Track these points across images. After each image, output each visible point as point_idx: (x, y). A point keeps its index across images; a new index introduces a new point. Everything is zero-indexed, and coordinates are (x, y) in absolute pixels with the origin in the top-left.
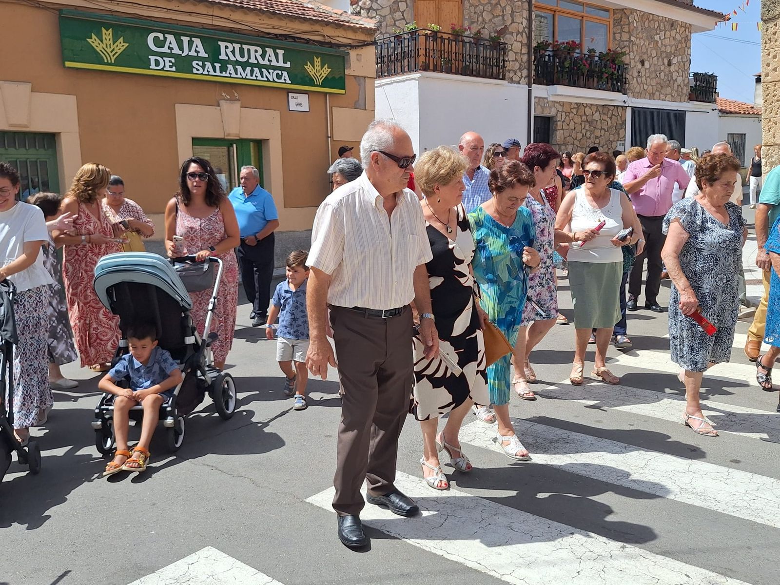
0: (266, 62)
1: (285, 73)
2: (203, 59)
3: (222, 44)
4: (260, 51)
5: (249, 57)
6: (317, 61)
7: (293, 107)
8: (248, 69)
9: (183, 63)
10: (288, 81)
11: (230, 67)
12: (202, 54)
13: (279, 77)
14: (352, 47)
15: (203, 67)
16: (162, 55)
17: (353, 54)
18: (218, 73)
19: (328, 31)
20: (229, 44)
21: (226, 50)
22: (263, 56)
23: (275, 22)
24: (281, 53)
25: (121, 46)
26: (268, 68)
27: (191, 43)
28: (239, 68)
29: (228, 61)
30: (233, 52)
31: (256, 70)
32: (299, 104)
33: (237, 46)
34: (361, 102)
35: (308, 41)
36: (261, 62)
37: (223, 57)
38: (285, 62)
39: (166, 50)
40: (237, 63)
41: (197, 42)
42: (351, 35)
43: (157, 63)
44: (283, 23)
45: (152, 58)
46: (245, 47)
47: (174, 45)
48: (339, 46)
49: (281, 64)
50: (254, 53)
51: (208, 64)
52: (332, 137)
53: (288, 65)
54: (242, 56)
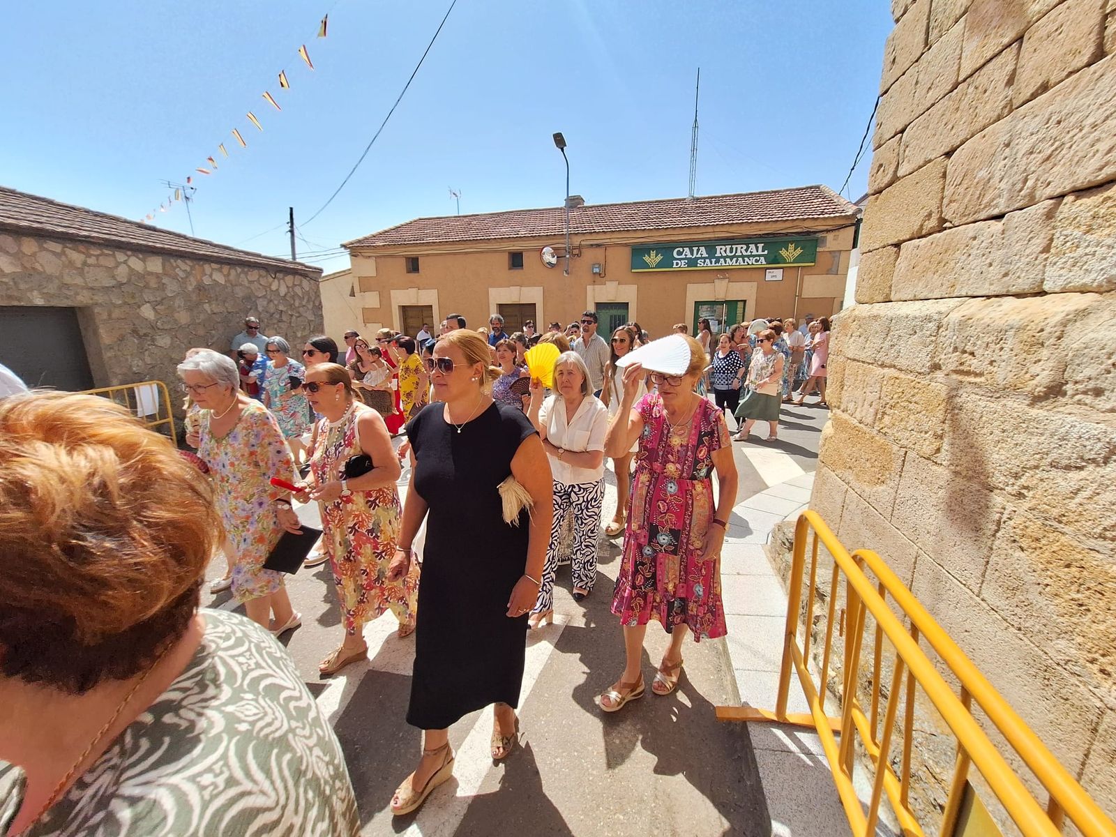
0: (749, 253)
1: (762, 258)
2: (705, 258)
3: (718, 248)
4: (745, 247)
5: (736, 252)
6: (791, 247)
7: (768, 277)
8: (735, 259)
9: (692, 262)
10: (764, 263)
11: (722, 260)
12: (705, 255)
13: (757, 261)
14: (828, 231)
15: (704, 263)
16: (680, 259)
17: (830, 236)
18: (713, 264)
19: (808, 224)
20: (723, 247)
21: (720, 250)
22: (746, 250)
23: (762, 226)
24: (760, 246)
25: (660, 257)
26: (748, 257)
27: (698, 250)
28: (728, 260)
29: (722, 257)
30: (725, 251)
31: (740, 259)
32: (775, 276)
33: (728, 247)
34: (834, 269)
35: (786, 234)
36: (745, 253)
37: (718, 254)
38: (763, 251)
39: (683, 256)
40: (727, 257)
41: (702, 249)
42: (831, 223)
43: (677, 264)
44: (767, 226)
45: (675, 262)
46: (734, 247)
47: (688, 253)
48: (815, 232)
49: (760, 252)
50: (741, 249)
51: (708, 260)
52: (800, 296)
53: (766, 252)
54: (731, 252)
